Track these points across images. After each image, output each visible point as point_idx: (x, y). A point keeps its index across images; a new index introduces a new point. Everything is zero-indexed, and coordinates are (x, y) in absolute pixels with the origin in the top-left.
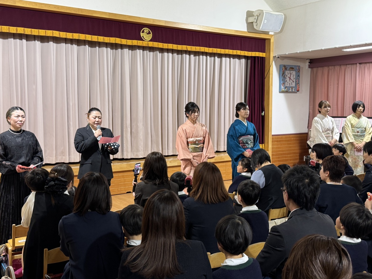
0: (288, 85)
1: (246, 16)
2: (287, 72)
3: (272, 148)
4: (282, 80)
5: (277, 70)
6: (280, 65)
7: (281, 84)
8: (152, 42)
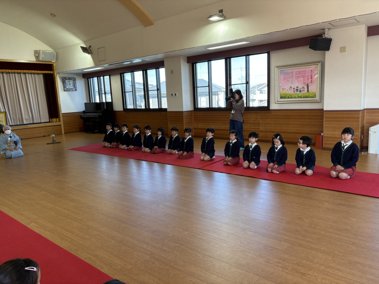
0: (69, 87)
1: (34, 53)
2: (67, 81)
3: (63, 120)
4: (64, 85)
5: (61, 80)
6: (62, 78)
7: (64, 87)
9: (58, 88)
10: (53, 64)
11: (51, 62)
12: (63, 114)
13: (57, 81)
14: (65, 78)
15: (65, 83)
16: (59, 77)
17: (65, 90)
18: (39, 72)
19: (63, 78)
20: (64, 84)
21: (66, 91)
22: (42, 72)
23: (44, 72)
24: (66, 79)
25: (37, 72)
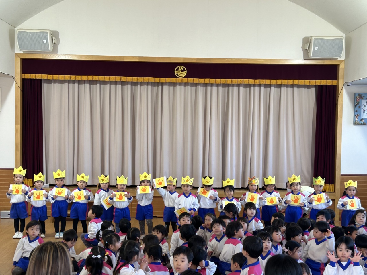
1: (301, 44)
4: (355, 111)
5: (350, 99)
6: (355, 94)
7: (355, 115)
8: (187, 79)
9: (342, 117)
10: (339, 65)
11: (336, 60)
12: (342, 175)
13: (342, 101)
14: (360, 95)
15: (360, 107)
16: (349, 93)
17: (355, 123)
18: (307, 82)
19: (357, 95)
20: (357, 108)
21: (359, 124)
22: (313, 82)
23: (319, 82)
24: (362, 98)
25: (303, 84)
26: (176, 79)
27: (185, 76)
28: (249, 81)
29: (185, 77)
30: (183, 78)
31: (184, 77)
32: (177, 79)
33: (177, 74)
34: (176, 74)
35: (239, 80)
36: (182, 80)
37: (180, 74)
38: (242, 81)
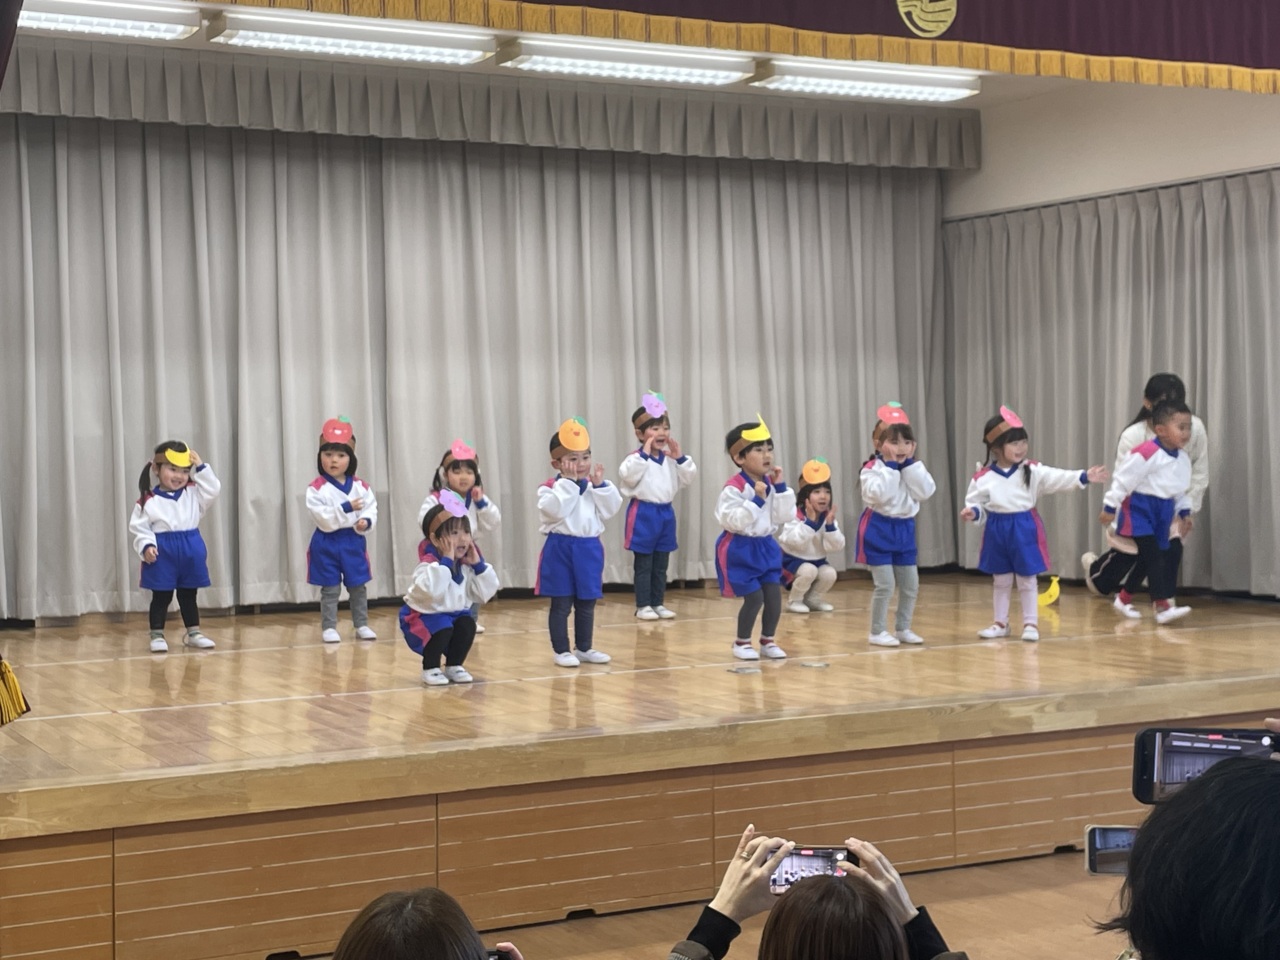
8: (955, 44)
26: (903, 40)
27: (949, 24)
28: (1230, 72)
29: (948, 36)
30: (939, 43)
31: (942, 37)
32: (913, 41)
33: (909, 14)
34: (902, 10)
35: (1190, 65)
36: (934, 48)
37: (923, 15)
38: (1203, 74)
